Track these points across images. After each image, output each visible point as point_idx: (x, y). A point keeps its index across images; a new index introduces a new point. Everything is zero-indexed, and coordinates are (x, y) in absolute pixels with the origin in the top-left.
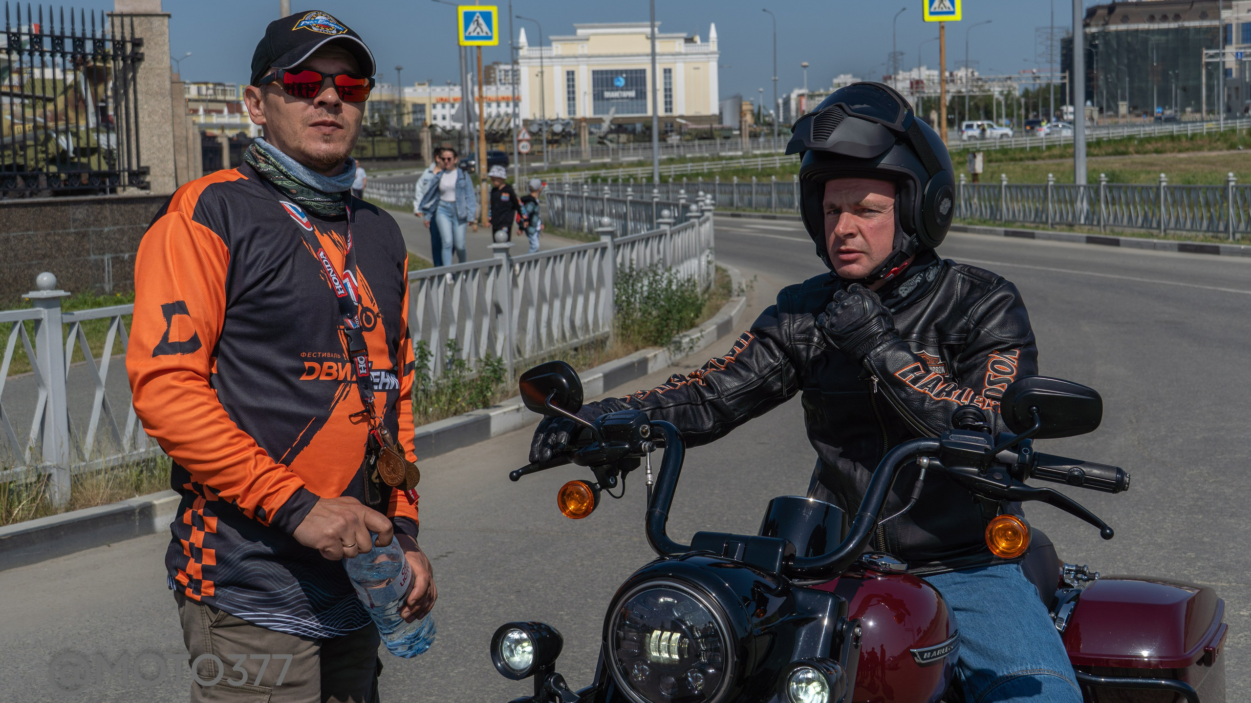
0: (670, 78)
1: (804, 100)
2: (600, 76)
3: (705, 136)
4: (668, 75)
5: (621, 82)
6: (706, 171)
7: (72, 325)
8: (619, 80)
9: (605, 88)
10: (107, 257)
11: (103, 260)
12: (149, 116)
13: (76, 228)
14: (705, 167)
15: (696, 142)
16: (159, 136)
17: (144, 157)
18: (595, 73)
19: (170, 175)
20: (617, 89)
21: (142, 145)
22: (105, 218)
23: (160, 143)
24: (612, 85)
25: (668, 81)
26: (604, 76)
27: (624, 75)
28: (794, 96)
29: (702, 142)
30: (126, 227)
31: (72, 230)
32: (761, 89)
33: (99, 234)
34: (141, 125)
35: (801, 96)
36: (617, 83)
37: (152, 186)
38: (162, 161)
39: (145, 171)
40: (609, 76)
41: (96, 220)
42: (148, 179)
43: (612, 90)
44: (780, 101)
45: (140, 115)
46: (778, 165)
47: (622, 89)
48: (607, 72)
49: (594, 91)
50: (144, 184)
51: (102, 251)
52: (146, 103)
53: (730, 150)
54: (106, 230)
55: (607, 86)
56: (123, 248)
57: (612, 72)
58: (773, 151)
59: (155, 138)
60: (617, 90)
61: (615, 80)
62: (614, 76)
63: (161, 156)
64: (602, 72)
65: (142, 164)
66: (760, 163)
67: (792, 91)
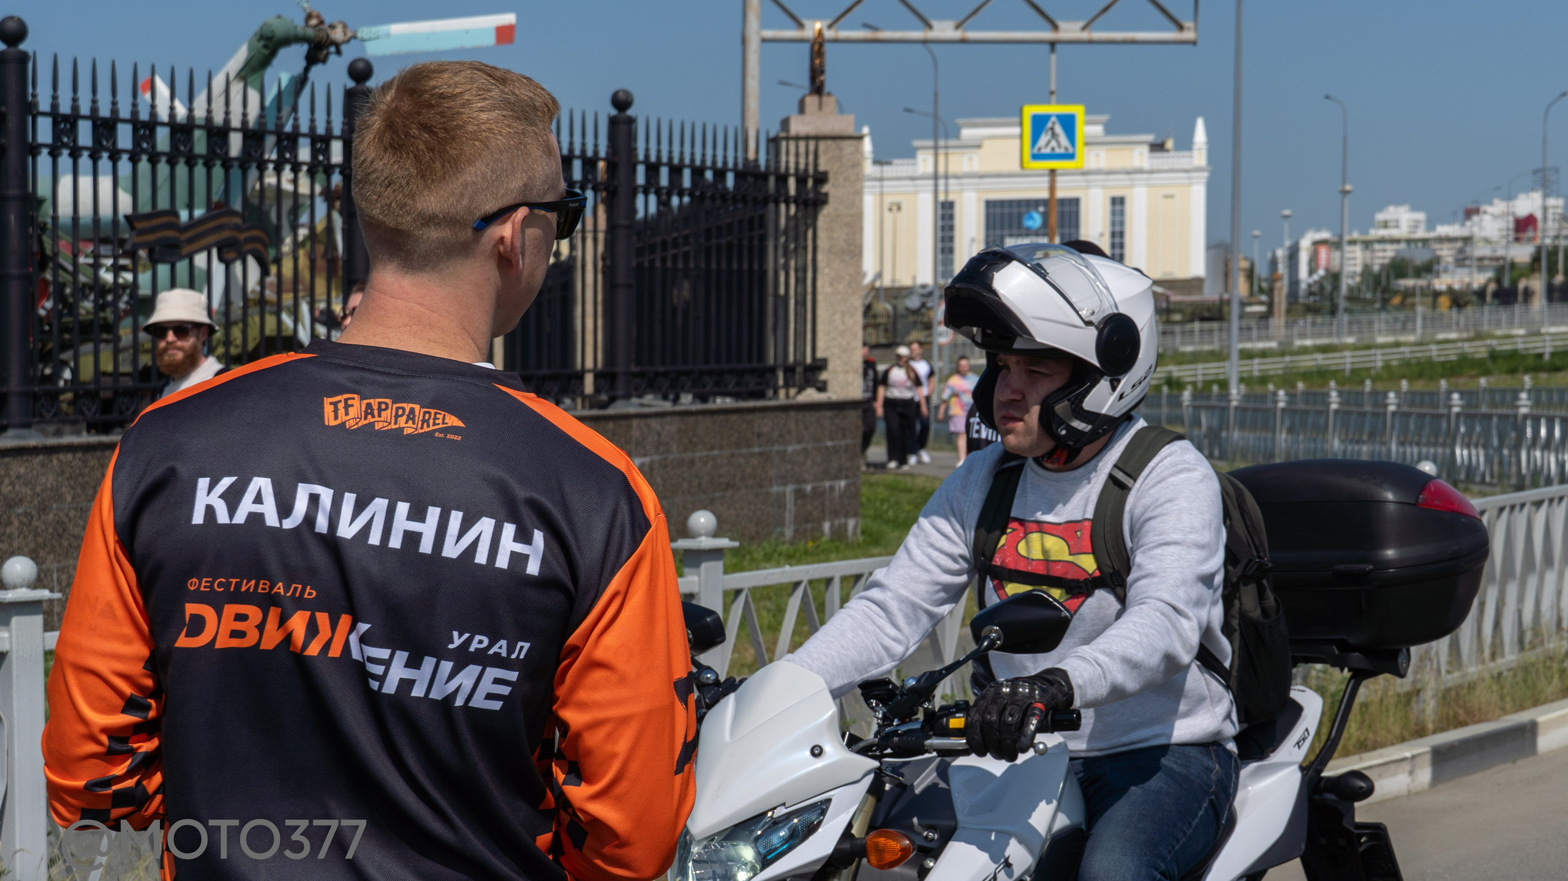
0: (1122, 213)
1: (1323, 252)
2: (998, 210)
3: (1206, 314)
4: (1118, 208)
5: (1035, 220)
6: (1256, 374)
7: (738, 592)
8: (1031, 218)
9: (1006, 232)
10: (790, 489)
11: (784, 494)
12: (831, 284)
13: (760, 446)
14: (1256, 367)
15: (1197, 325)
16: (843, 314)
17: (821, 344)
18: (990, 205)
19: (856, 371)
20: (1028, 232)
21: (820, 327)
22: (789, 432)
23: (843, 323)
24: (1020, 225)
25: (1118, 218)
26: (1006, 210)
27: (1041, 209)
28: (1305, 244)
29: (1207, 325)
30: (810, 446)
31: (756, 450)
32: (1257, 233)
33: (783, 455)
34: (820, 298)
35: (1317, 244)
36: (1028, 223)
37: (830, 386)
38: (845, 351)
39: (820, 365)
40: (1015, 210)
41: (781, 435)
42: (824, 376)
43: (1019, 235)
44: (1280, 253)
45: (819, 283)
46: (1380, 364)
47: (1037, 234)
48: (1011, 203)
49: (987, 236)
50: (820, 385)
51: (784, 480)
52: (828, 265)
53: (1260, 339)
54: (790, 449)
55: (1011, 227)
56: (806, 476)
57: (1019, 203)
58: (1335, 340)
59: (837, 317)
60: (1028, 235)
61: (1026, 217)
62: (1023, 209)
63: (844, 342)
64: (1002, 203)
65: (820, 354)
66: (1349, 360)
67: (1302, 235)
